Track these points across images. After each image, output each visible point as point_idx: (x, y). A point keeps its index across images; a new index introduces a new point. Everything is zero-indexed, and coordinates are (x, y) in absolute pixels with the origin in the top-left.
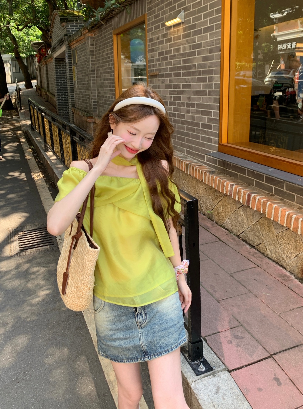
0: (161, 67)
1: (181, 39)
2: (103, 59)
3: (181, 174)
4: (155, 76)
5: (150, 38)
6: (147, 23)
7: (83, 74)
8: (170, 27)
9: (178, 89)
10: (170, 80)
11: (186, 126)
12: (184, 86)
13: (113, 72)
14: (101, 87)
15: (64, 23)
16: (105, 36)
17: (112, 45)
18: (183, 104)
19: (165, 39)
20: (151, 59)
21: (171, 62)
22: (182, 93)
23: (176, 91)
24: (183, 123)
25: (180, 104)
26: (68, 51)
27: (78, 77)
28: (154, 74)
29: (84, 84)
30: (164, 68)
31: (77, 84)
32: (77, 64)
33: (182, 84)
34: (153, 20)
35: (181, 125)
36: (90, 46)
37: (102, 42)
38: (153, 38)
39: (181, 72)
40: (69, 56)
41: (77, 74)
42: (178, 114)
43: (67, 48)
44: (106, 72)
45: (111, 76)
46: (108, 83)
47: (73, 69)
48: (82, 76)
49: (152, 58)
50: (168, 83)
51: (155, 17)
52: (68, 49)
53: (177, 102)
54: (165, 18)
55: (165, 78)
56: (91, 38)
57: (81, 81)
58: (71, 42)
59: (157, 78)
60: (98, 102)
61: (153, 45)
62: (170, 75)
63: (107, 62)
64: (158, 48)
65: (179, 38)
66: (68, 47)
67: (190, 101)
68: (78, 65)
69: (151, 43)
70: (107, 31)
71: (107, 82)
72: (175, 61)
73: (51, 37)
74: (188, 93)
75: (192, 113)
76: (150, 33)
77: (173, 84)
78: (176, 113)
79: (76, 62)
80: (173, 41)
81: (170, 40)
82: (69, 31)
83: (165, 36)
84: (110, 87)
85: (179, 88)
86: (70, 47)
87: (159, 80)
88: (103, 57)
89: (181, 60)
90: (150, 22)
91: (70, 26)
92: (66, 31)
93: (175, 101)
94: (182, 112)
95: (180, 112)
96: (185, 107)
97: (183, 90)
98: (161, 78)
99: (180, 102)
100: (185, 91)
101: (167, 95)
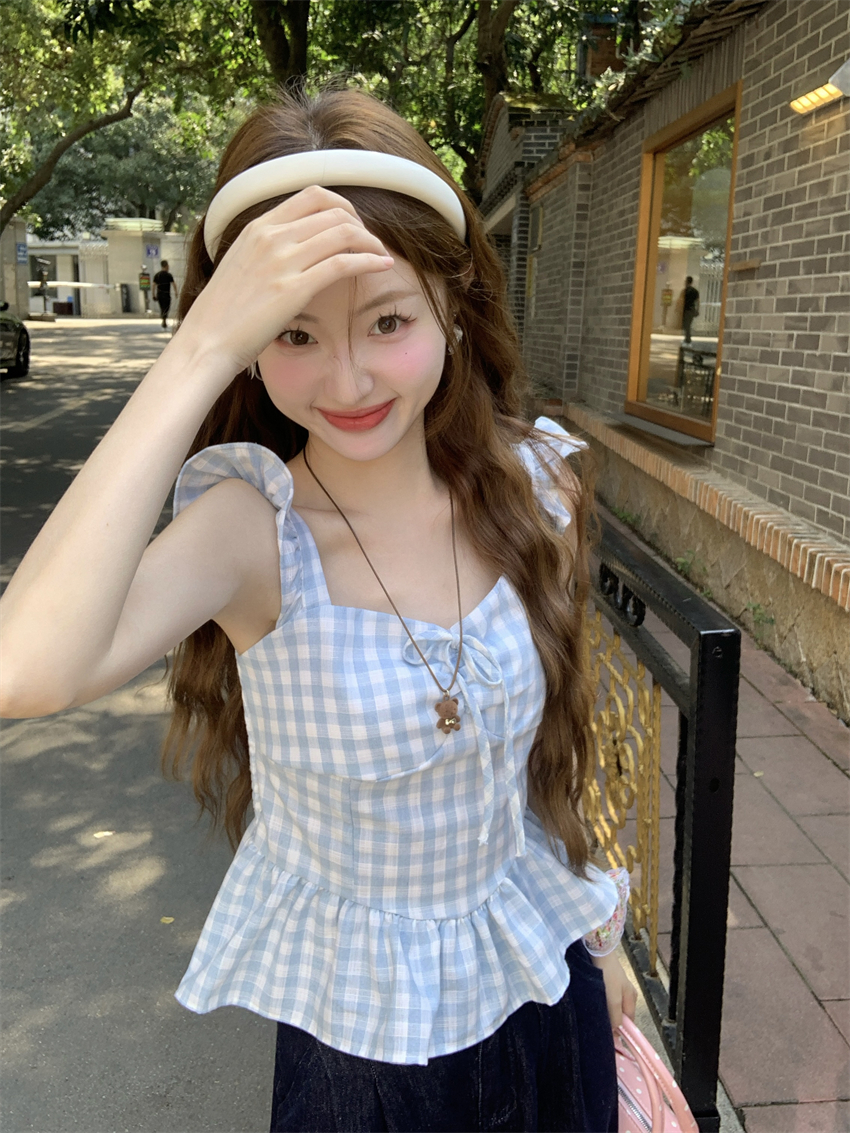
0: (768, 243)
1: (834, 153)
2: (609, 229)
3: (791, 585)
4: (749, 272)
5: (747, 153)
6: (740, 109)
7: (553, 278)
8: (807, 117)
9: (813, 311)
10: (791, 284)
11: (824, 431)
12: (831, 303)
13: (632, 265)
14: (596, 312)
15: (518, 129)
16: (622, 160)
17: (638, 185)
18: (824, 361)
19: (788, 154)
20: (742, 219)
21: (801, 226)
22: (823, 324)
23: (805, 319)
24: (819, 420)
25: (813, 362)
26: (522, 212)
27: (538, 286)
28: (744, 268)
29: (551, 306)
30: (776, 248)
31: (533, 307)
32: (540, 247)
33: (824, 295)
34: (761, 99)
35: (810, 427)
36: (578, 193)
37: (612, 177)
38: (753, 154)
39: (828, 256)
40: (521, 225)
41: (537, 277)
42: (805, 391)
43: (520, 202)
44: (614, 267)
45: (624, 278)
46: (616, 300)
47: (528, 263)
48: (551, 282)
49: (747, 218)
50: (784, 294)
51: (766, 89)
52: (522, 205)
53: (806, 352)
54: (796, 88)
55: (777, 279)
56: (584, 167)
57: (545, 299)
58: (530, 184)
59: (752, 278)
60: (583, 357)
61: (751, 176)
62: (791, 269)
63: (620, 236)
64: (766, 186)
65: (830, 149)
66: (522, 199)
67: (846, 351)
68: (543, 249)
69: (745, 171)
70: (628, 143)
71: (611, 296)
72: (813, 222)
73: (483, 174)
74: (842, 323)
75: (847, 389)
76: (748, 138)
77: (798, 296)
78: (799, 390)
79: (539, 243)
80: (813, 160)
81: (802, 157)
82: (531, 152)
83: (787, 146)
84: (618, 311)
85: (817, 309)
86: (527, 198)
87: (759, 285)
88: (610, 223)
89: (829, 220)
90: (750, 105)
91: (536, 137)
92: (520, 151)
93: (799, 351)
94: (818, 387)
95: (813, 386)
96: (828, 369)
97: (828, 314)
98: (766, 277)
99: (814, 355)
100: (834, 317)
101: (777, 332)
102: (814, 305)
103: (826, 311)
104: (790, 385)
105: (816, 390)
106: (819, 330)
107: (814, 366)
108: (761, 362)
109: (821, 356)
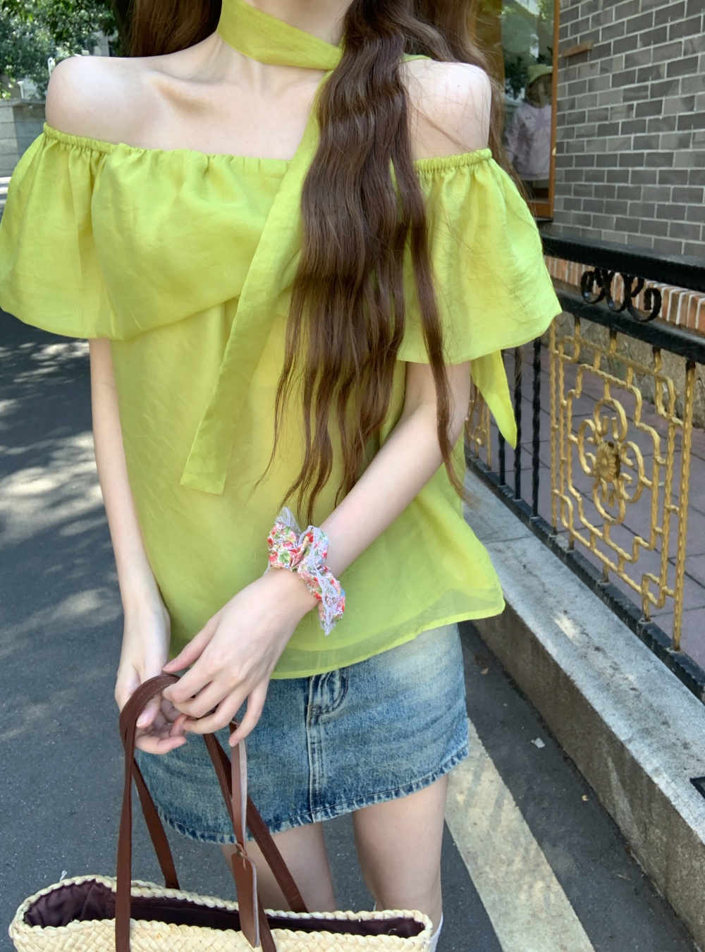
0: (601, 24)
4: (581, 55)
9: (655, 79)
10: (627, 57)
11: (672, 187)
12: (674, 68)
18: (668, 123)
20: (569, 8)
22: (667, 88)
23: (646, 88)
24: (665, 178)
25: (656, 125)
28: (576, 51)
30: (610, 28)
33: (667, 62)
35: (657, 186)
39: (668, 25)
42: (648, 154)
49: (574, 6)
50: (621, 68)
53: (648, 118)
55: (612, 57)
59: (586, 61)
62: (631, 43)
67: (692, 110)
74: (687, 85)
75: (697, 144)
77: (637, 68)
78: (643, 154)
85: (658, 76)
87: (592, 66)
93: (640, 118)
94: (662, 149)
95: (658, 148)
96: (673, 129)
97: (670, 79)
98: (600, 57)
99: (658, 119)
100: (678, 80)
101: (613, 105)
102: (654, 73)
103: (668, 76)
104: (632, 151)
105: (660, 151)
106: (662, 96)
107: (659, 130)
108: (599, 135)
109: (664, 119)
